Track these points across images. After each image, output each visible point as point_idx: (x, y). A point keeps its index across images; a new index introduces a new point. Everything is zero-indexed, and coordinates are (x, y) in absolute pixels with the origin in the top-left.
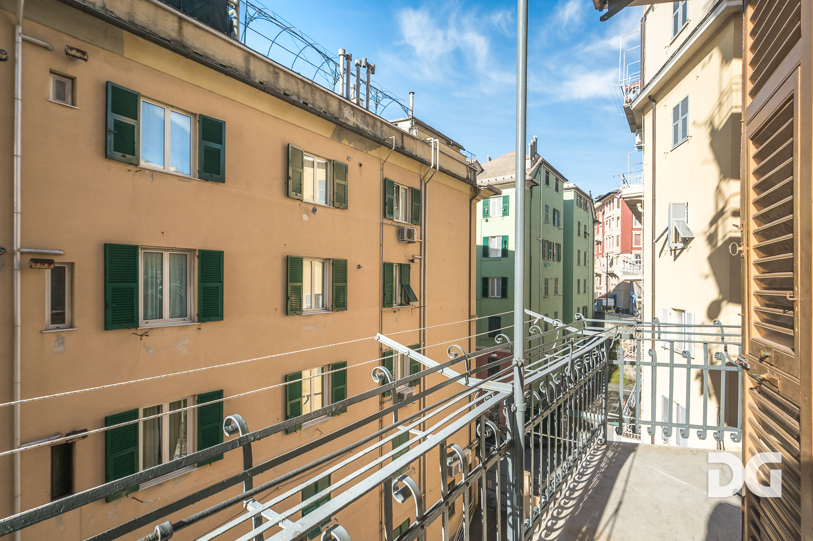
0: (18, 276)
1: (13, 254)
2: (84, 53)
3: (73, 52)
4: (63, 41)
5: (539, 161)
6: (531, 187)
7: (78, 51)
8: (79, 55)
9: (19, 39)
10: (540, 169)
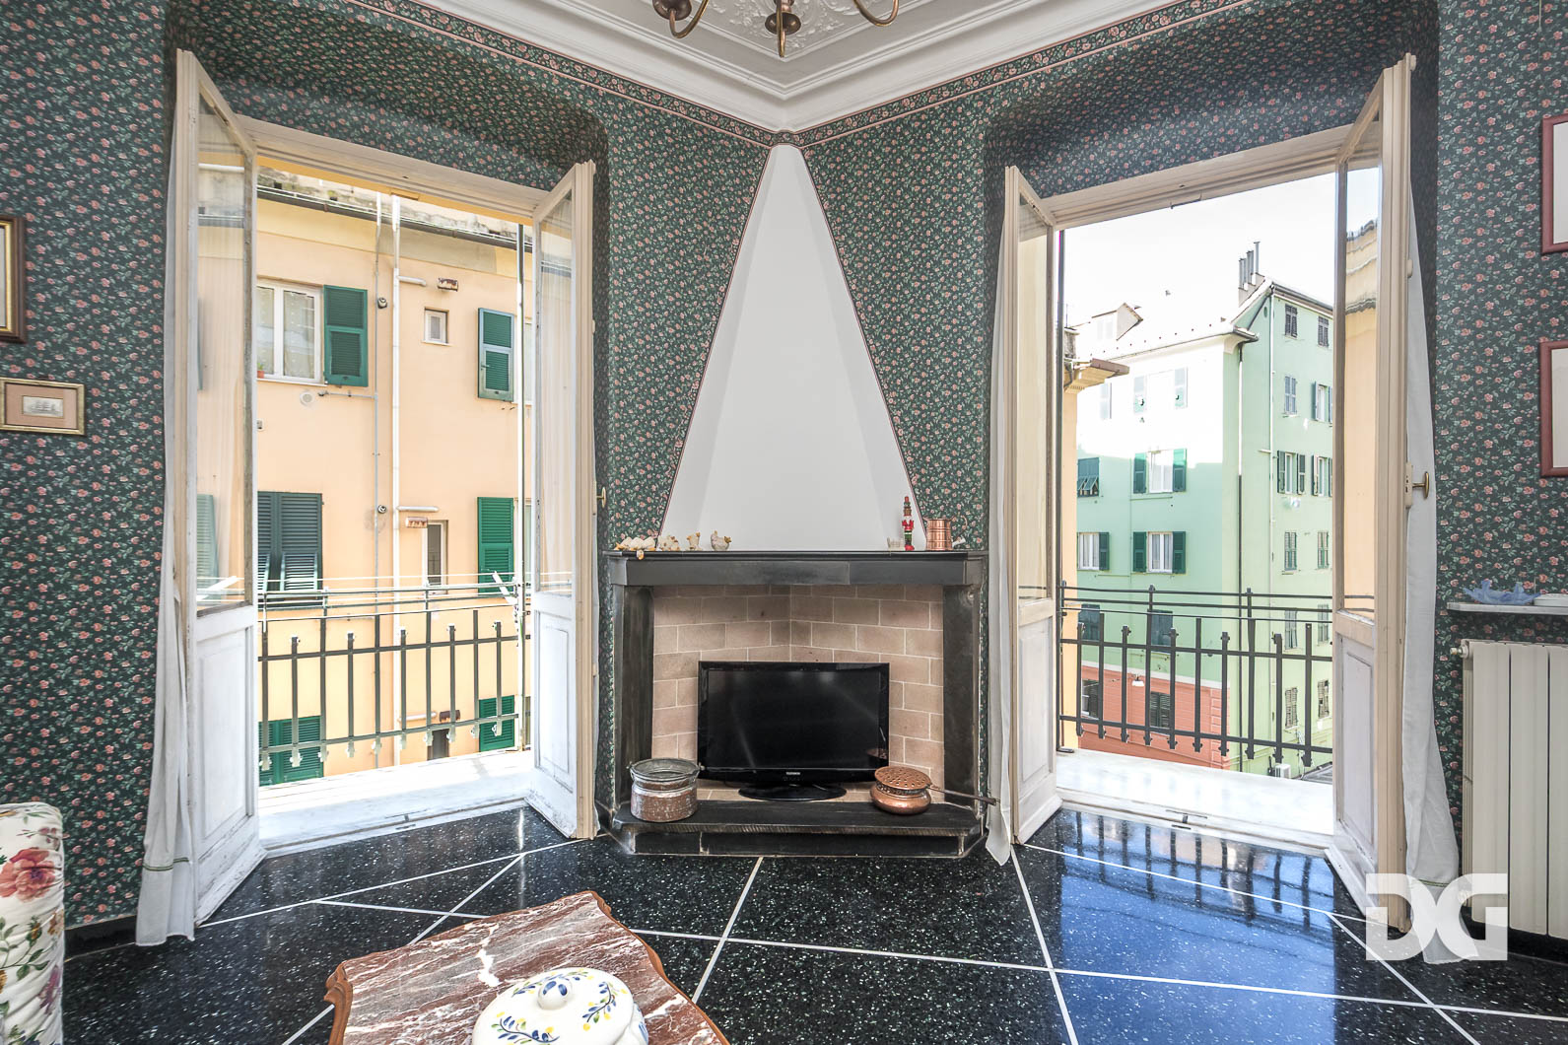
0: (396, 534)
1: (392, 513)
2: (453, 282)
3: (445, 285)
4: (433, 274)
5: (1263, 289)
6: (1240, 346)
7: (449, 281)
8: (450, 286)
9: (396, 282)
10: (1267, 304)
